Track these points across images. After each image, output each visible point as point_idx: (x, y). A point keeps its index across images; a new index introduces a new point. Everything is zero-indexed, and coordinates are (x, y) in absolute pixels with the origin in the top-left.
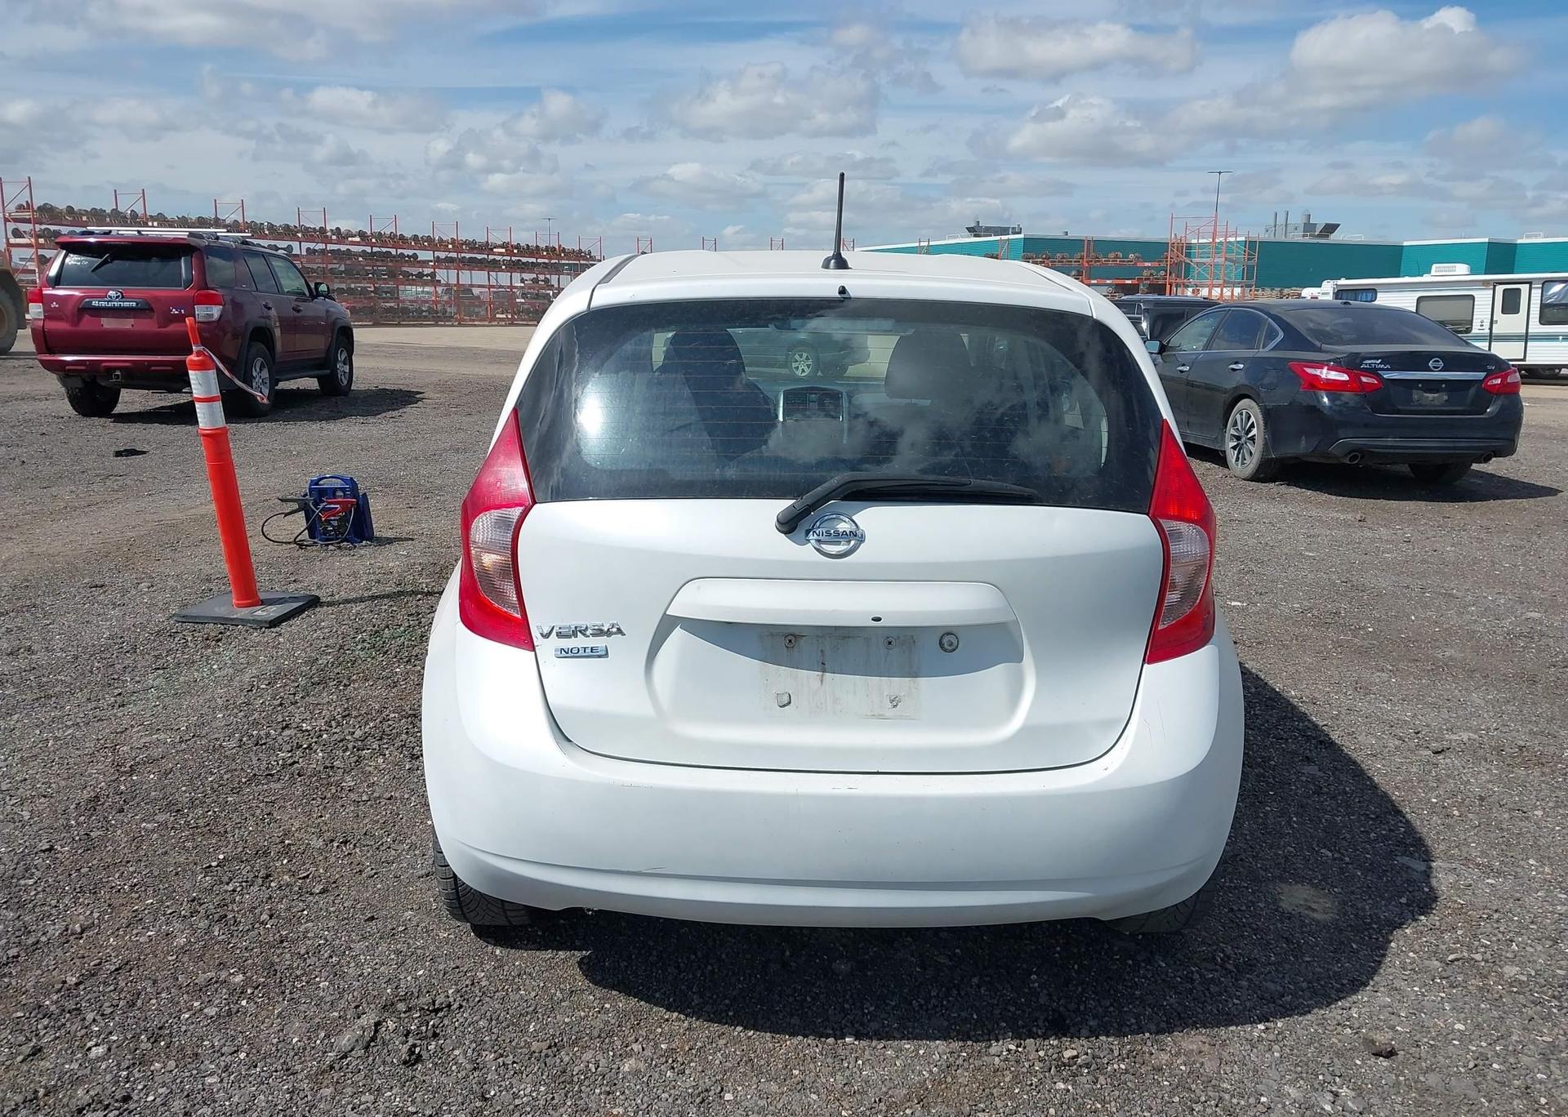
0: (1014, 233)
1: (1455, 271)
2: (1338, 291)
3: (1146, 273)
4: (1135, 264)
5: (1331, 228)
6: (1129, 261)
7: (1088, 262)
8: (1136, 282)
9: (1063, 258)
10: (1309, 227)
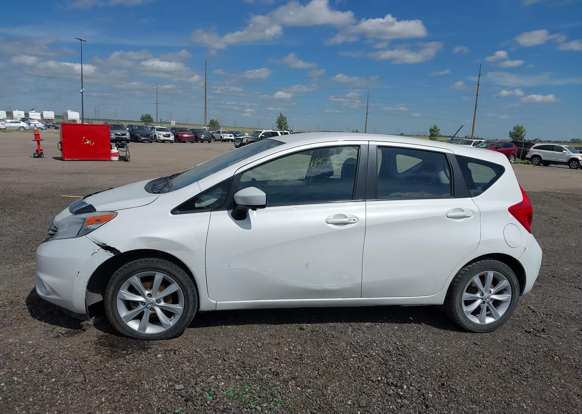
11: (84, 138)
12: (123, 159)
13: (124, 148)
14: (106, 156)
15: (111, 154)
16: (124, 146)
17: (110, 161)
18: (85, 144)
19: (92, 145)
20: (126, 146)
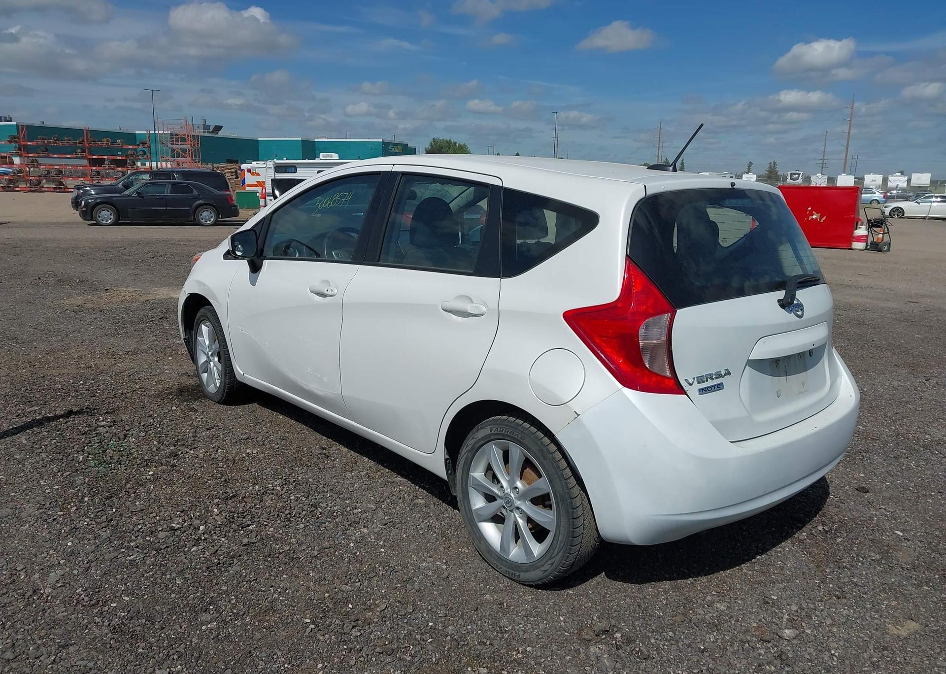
0: (6, 121)
1: (332, 157)
2: (276, 166)
3: (129, 152)
4: (122, 146)
5: (218, 128)
6: (117, 144)
7: (88, 144)
8: (124, 158)
9: (70, 140)
10: (206, 127)
11: (810, 209)
12: (876, 247)
13: (881, 227)
14: (844, 240)
15: (854, 238)
16: (882, 224)
17: (849, 249)
18: (810, 219)
19: (822, 221)
20: (886, 225)
